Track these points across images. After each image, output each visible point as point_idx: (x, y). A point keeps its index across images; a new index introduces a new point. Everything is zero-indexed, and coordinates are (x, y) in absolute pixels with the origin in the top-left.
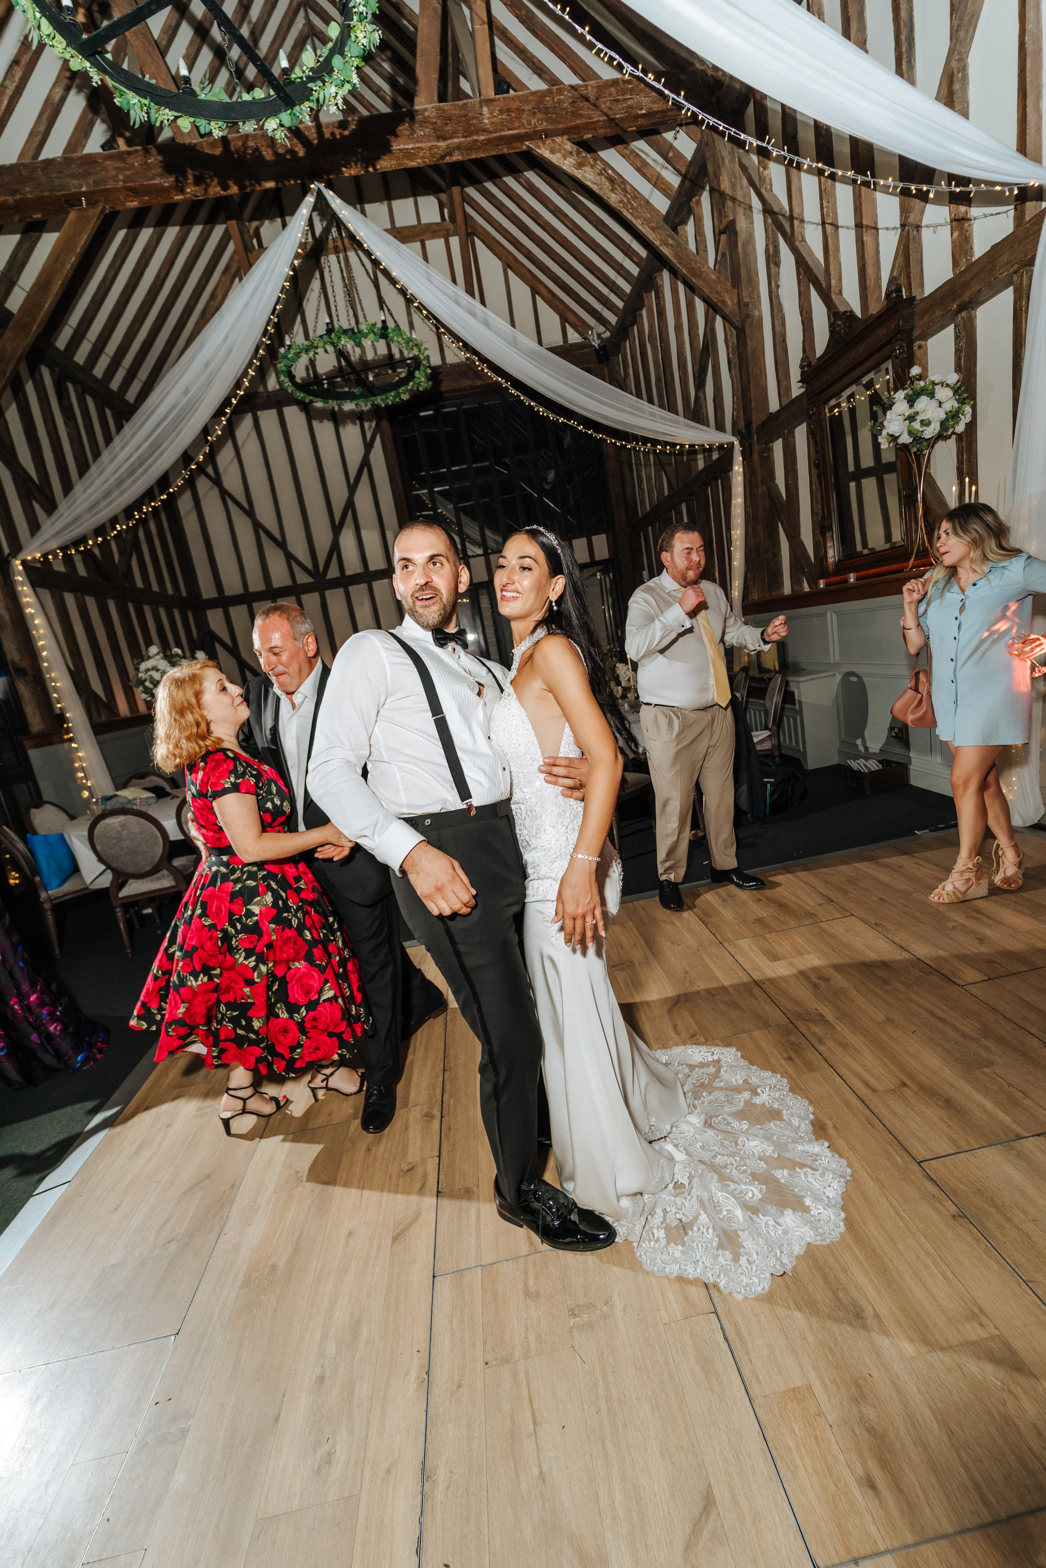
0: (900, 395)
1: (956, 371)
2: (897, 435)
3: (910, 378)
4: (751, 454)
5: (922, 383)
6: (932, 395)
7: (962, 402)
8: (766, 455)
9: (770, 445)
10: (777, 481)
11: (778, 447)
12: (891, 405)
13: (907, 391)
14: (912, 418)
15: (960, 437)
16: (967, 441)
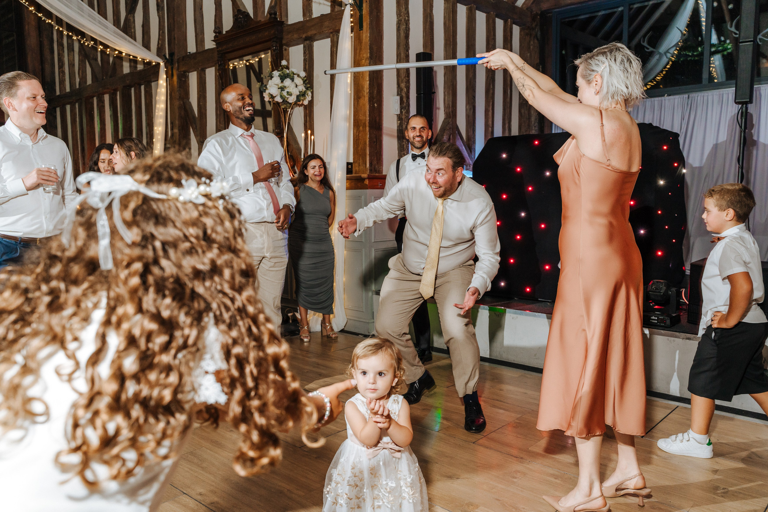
0: (276, 73)
1: (304, 71)
2: (274, 95)
3: (281, 66)
4: (172, 75)
5: (288, 71)
6: (293, 80)
7: (307, 89)
8: (184, 79)
9: (188, 73)
10: (191, 100)
11: (193, 77)
12: (271, 77)
13: (280, 72)
14: (282, 89)
15: (305, 107)
16: (309, 110)
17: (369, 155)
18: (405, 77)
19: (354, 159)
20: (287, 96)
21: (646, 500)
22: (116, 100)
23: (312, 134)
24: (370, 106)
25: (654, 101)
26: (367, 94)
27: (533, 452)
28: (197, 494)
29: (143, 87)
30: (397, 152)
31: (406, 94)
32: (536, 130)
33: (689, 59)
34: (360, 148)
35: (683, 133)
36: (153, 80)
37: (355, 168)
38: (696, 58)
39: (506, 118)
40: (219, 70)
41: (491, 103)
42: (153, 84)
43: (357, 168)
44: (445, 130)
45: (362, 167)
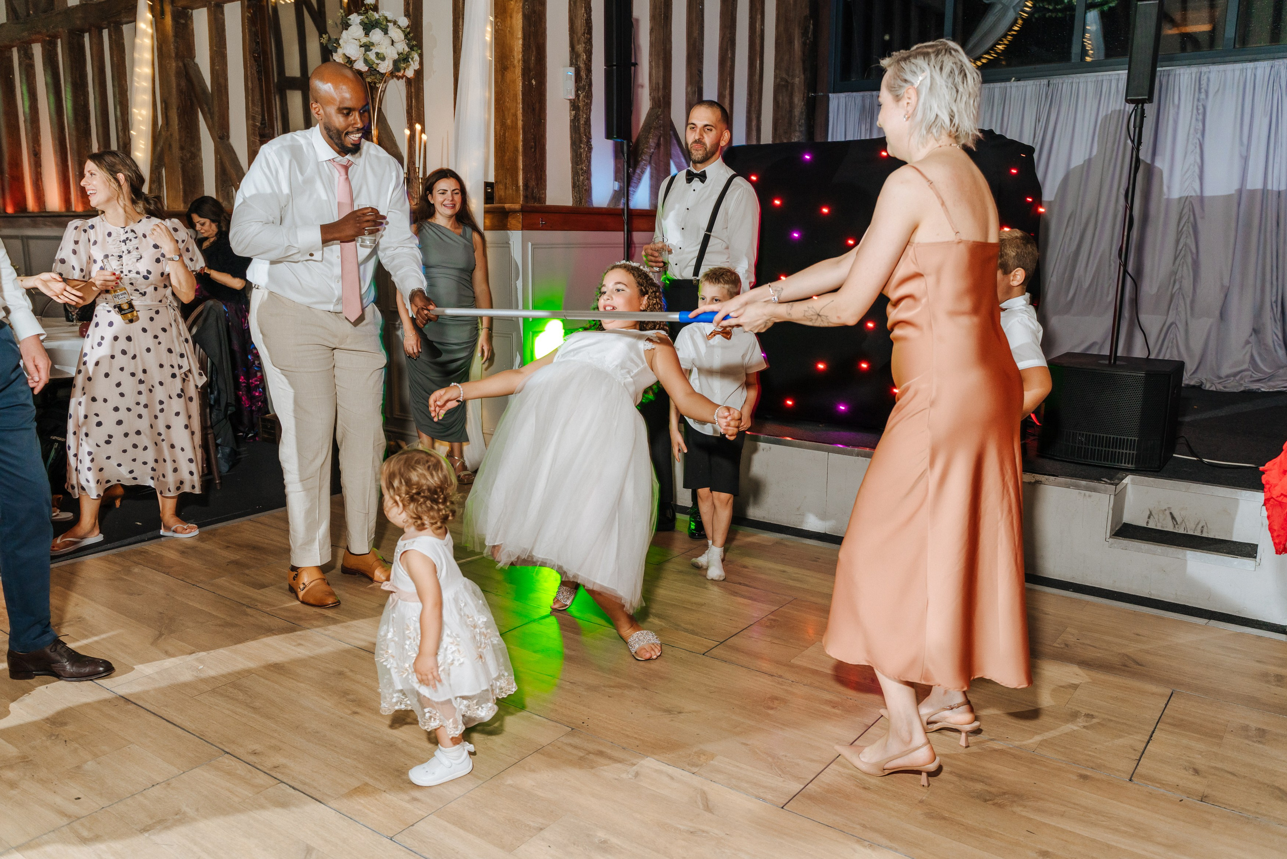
0: (355, 19)
1: (405, 16)
2: (353, 59)
3: (364, 5)
4: (163, 13)
5: (376, 16)
6: (385, 31)
7: (412, 48)
8: (183, 21)
9: (190, 11)
10: (197, 60)
11: (201, 19)
12: (346, 26)
13: (362, 17)
14: (367, 47)
15: (409, 82)
16: (415, 87)
17: (523, 170)
18: (584, 33)
19: (496, 176)
20: (377, 61)
21: (972, 739)
22: (56, 54)
23: (423, 131)
24: (523, 83)
25: (994, 88)
26: (519, 61)
27: (798, 667)
28: (248, 753)
29: (105, 33)
30: (570, 165)
31: (585, 64)
32: (801, 132)
33: (1047, 15)
34: (506, 158)
35: (1037, 143)
36: (125, 20)
37: (499, 192)
38: (1060, 15)
39: (753, 109)
40: (249, 7)
41: (728, 83)
42: (125, 28)
43: (502, 193)
44: (651, 128)
45: (511, 191)
